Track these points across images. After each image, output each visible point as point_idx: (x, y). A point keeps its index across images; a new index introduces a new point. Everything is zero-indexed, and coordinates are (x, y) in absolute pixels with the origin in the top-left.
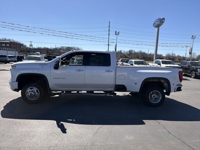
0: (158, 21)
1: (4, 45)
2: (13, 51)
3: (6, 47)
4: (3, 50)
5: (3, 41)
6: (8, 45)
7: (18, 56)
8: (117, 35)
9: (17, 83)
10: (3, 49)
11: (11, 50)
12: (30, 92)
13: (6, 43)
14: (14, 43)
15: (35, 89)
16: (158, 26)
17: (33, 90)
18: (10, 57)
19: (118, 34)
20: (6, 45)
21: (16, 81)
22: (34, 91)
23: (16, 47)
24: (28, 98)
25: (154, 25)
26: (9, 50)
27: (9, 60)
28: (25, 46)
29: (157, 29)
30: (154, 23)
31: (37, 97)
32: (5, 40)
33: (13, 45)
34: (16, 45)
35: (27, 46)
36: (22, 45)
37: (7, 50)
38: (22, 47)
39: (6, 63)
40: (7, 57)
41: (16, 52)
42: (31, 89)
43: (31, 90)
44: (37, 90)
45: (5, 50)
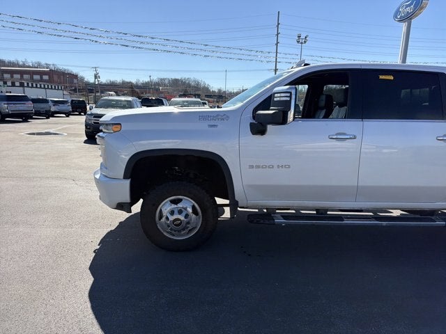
0: (407, 6)
1: (37, 77)
2: (58, 89)
3: (42, 80)
4: (36, 87)
5: (35, 68)
6: (46, 77)
7: (72, 101)
8: (302, 43)
9: (128, 182)
10: (36, 85)
11: (53, 87)
12: (172, 213)
13: (41, 73)
14: (59, 72)
15: (187, 204)
16: (408, 18)
17: (180, 205)
18: (56, 103)
19: (305, 42)
20: (41, 77)
21: (125, 177)
22: (186, 209)
23: (62, 80)
24: (165, 234)
25: (395, 16)
26: (50, 87)
27: (53, 109)
28: (82, 79)
29: (404, 26)
30: (398, 12)
31: (194, 228)
32: (39, 65)
33: (55, 78)
34: (62, 77)
35: (86, 80)
36: (76, 76)
37: (44, 88)
38: (75, 81)
39: (48, 118)
40: (50, 103)
41: (65, 92)
42: (175, 202)
43: (174, 206)
44: (193, 207)
45: (41, 87)
